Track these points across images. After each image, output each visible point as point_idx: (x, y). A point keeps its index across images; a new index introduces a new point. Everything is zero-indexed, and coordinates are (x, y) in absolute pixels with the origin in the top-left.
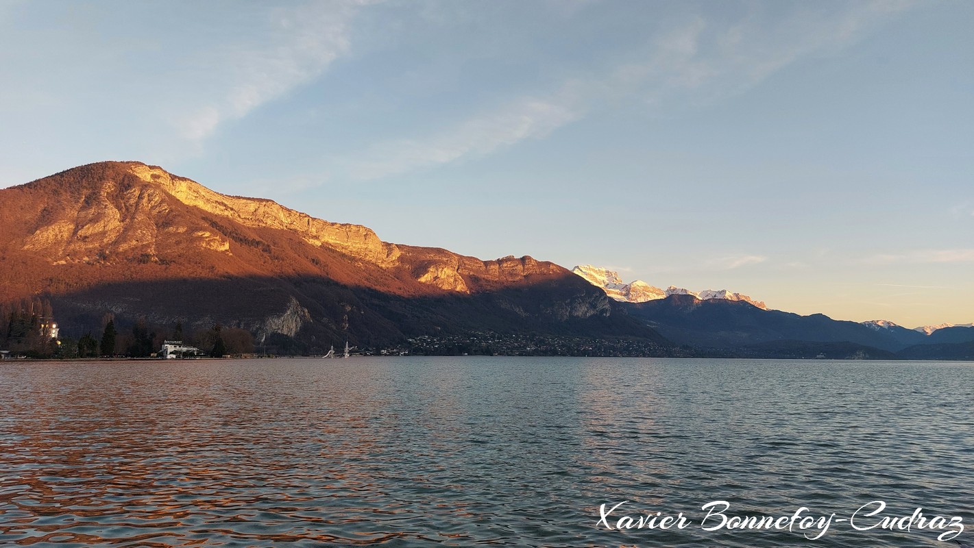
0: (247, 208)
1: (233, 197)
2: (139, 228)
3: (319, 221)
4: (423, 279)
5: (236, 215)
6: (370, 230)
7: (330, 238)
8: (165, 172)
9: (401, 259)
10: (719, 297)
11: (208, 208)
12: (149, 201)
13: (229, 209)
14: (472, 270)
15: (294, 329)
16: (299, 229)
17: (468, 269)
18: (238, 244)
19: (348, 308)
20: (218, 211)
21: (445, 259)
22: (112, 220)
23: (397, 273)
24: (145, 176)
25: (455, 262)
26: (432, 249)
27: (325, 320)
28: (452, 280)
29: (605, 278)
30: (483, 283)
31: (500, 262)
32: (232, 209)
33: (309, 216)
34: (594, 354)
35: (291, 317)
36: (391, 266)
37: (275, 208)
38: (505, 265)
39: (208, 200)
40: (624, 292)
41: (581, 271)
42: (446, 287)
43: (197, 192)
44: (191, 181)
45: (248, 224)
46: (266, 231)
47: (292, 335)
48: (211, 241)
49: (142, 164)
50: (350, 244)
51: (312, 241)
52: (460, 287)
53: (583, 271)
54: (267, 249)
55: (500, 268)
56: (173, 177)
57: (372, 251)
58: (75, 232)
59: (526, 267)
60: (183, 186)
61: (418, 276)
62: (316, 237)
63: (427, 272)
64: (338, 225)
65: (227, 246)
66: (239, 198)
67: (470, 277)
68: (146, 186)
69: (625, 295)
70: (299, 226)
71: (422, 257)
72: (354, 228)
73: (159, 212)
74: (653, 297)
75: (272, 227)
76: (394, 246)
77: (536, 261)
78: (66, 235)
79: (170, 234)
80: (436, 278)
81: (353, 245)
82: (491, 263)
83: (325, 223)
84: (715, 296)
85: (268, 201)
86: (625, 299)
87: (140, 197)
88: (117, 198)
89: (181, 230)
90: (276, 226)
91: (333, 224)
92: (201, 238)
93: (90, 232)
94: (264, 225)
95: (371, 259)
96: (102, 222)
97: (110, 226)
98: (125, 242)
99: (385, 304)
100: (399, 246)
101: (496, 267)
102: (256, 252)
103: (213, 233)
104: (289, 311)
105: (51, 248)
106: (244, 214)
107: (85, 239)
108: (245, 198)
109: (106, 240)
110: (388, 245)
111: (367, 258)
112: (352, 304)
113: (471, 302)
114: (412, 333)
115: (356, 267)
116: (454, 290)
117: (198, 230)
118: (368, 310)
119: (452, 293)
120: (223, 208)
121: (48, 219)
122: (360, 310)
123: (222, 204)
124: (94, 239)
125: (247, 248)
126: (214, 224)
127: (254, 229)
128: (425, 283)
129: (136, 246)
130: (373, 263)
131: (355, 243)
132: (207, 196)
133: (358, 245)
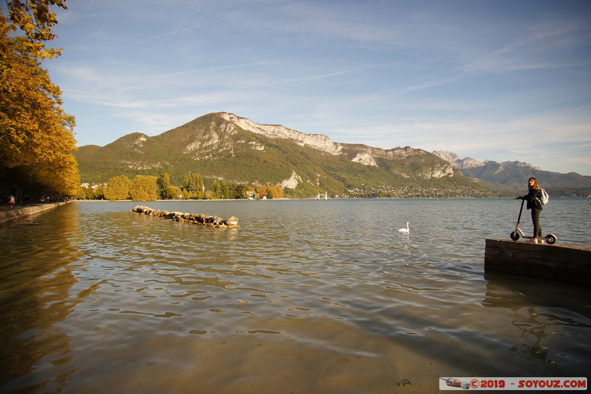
0: (270, 130)
1: (264, 125)
2: (227, 142)
3: (303, 134)
4: (354, 160)
5: (266, 133)
6: (327, 137)
7: (309, 142)
8: (235, 115)
9: (343, 150)
11: (254, 131)
12: (230, 129)
14: (379, 155)
15: (295, 186)
16: (294, 138)
17: (377, 154)
18: (267, 147)
19: (319, 175)
21: (365, 150)
22: (216, 139)
23: (341, 158)
24: (227, 118)
25: (370, 152)
26: (358, 144)
27: (308, 181)
28: (368, 160)
30: (385, 161)
31: (393, 150)
32: (264, 131)
33: (298, 132)
35: (293, 180)
36: (338, 154)
37: (282, 128)
38: (396, 151)
39: (253, 127)
41: (437, 153)
42: (366, 164)
43: (248, 124)
44: (246, 119)
45: (271, 137)
46: (278, 140)
47: (294, 189)
48: (256, 146)
49: (225, 113)
50: (317, 144)
51: (299, 144)
52: (373, 164)
54: (280, 149)
56: (239, 118)
57: (329, 147)
58: (202, 144)
59: (408, 152)
60: (242, 121)
61: (352, 159)
62: (302, 142)
63: (356, 156)
65: (263, 148)
66: (266, 125)
67: (378, 158)
68: (227, 123)
70: (294, 136)
71: (353, 149)
72: (319, 136)
73: (234, 134)
76: (338, 144)
77: (412, 148)
78: (198, 147)
79: (239, 144)
80: (360, 159)
82: (389, 151)
83: (306, 134)
85: (279, 125)
87: (226, 128)
88: (217, 129)
89: (243, 142)
90: (283, 137)
91: (309, 135)
92: (252, 145)
93: (207, 145)
94: (278, 137)
95: (328, 151)
96: (212, 140)
97: (215, 142)
98: (221, 148)
99: (336, 173)
100: (341, 144)
101: (392, 153)
102: (276, 150)
103: (257, 143)
104: (292, 178)
105: (193, 153)
106: (269, 132)
107: (206, 148)
108: (269, 125)
109: (213, 148)
110: (335, 144)
111: (326, 151)
112: (320, 173)
113: (379, 171)
114: (349, 187)
115: (321, 156)
116: (370, 165)
117: (250, 141)
118: (328, 176)
119: (369, 167)
120: (260, 130)
121: (191, 140)
122: (324, 176)
123: (259, 128)
124: (209, 148)
125: (271, 148)
126: (257, 138)
127: (274, 139)
128: (355, 162)
129: (226, 150)
130: (329, 153)
131: (320, 143)
132: (253, 125)
133: (321, 145)
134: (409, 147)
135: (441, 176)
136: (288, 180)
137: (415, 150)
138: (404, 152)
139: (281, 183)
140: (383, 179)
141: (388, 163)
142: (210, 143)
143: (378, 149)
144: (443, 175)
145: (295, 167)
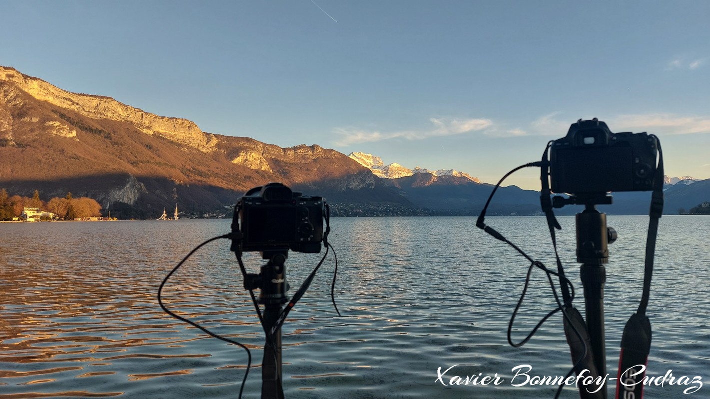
0: (90, 104)
1: (78, 94)
3: (151, 115)
5: (81, 109)
6: (192, 123)
7: (161, 128)
8: (18, 72)
9: (218, 145)
10: (449, 174)
11: (57, 103)
14: (274, 154)
15: (133, 199)
16: (134, 121)
17: (271, 154)
18: (84, 132)
19: (177, 183)
20: (66, 105)
21: (252, 146)
23: (215, 156)
24: (1, 75)
25: (260, 148)
26: (242, 138)
27: (158, 192)
28: (258, 162)
29: (371, 162)
30: (283, 164)
31: (295, 149)
32: (77, 104)
33: (142, 111)
34: (363, 215)
35: (130, 190)
36: (210, 151)
37: (114, 104)
38: (299, 151)
39: (57, 97)
40: (384, 171)
41: (355, 156)
42: (253, 167)
43: (47, 90)
44: (41, 80)
45: (92, 116)
46: (106, 122)
47: (132, 203)
48: (61, 129)
50: (176, 133)
51: (145, 131)
52: (265, 167)
53: (357, 156)
54: (108, 136)
55: (295, 153)
56: (26, 77)
57: (195, 138)
59: (315, 153)
60: (35, 84)
61: (232, 159)
62: (149, 128)
63: (239, 156)
64: (167, 119)
65: (74, 134)
66: (83, 95)
67: (272, 160)
68: (2, 83)
69: (384, 174)
70: (135, 118)
71: (235, 144)
72: (180, 121)
73: (15, 105)
74: (404, 174)
75: (112, 119)
76: (212, 135)
77: (322, 148)
79: (25, 123)
80: (246, 160)
81: (180, 134)
82: (288, 149)
83: (156, 117)
84: (446, 174)
85: (107, 98)
86: (385, 176)
89: (35, 120)
90: (115, 118)
91: (162, 118)
92: (52, 127)
94: (105, 117)
95: (194, 145)
100: (216, 136)
101: (293, 152)
102: (99, 139)
103: (62, 123)
104: (128, 186)
106: (88, 108)
108: (88, 95)
110: (207, 135)
111: (191, 145)
112: (179, 180)
114: (227, 201)
115: (182, 151)
116: (260, 169)
117: (49, 121)
119: (258, 172)
120: (69, 103)
123: (69, 100)
125: (91, 135)
126: (63, 116)
127: (97, 120)
128: (237, 164)
130: (196, 149)
131: (180, 132)
132: (56, 93)
133: (183, 134)
134: (317, 146)
135: (359, 187)
136: (120, 189)
137: (325, 151)
138: (310, 153)
139: (107, 193)
141: (287, 168)
143: (273, 146)
144: (362, 186)
145: (135, 169)
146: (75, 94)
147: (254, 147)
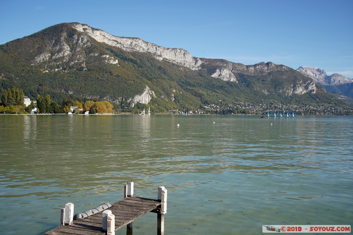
2: (78, 55)
3: (161, 48)
4: (213, 76)
5: (122, 46)
6: (186, 51)
7: (167, 56)
8: (89, 27)
9: (202, 66)
11: (110, 43)
12: (82, 41)
13: (119, 44)
15: (148, 101)
16: (152, 52)
17: (238, 70)
18: (122, 61)
19: (174, 91)
20: (114, 44)
21: (225, 65)
22: (67, 51)
23: (199, 73)
24: (80, 29)
25: (231, 67)
26: (219, 60)
27: (163, 97)
28: (228, 76)
30: (246, 77)
31: (255, 66)
32: (120, 43)
33: (156, 45)
35: (146, 96)
36: (197, 69)
37: (140, 41)
38: (258, 67)
39: (109, 40)
42: (225, 80)
43: (104, 36)
44: (101, 30)
45: (128, 50)
46: (135, 54)
47: (147, 104)
48: (109, 59)
49: (78, 23)
50: (176, 59)
51: (158, 58)
52: (233, 79)
54: (136, 63)
55: (255, 69)
56: (94, 29)
57: (188, 62)
58: (51, 57)
59: (269, 68)
60: (98, 33)
61: (211, 74)
62: (160, 56)
63: (215, 72)
65: (117, 62)
66: (123, 37)
67: (239, 74)
68: (80, 34)
70: (152, 50)
71: (213, 64)
72: (178, 51)
73: (87, 46)
76: (198, 59)
77: (274, 64)
78: (47, 58)
79: (91, 57)
80: (220, 75)
82: (250, 66)
83: (164, 48)
85: (137, 38)
87: (78, 40)
88: (68, 41)
89: (96, 55)
90: (141, 51)
91: (168, 49)
92: (105, 58)
93: (57, 57)
94: (135, 51)
95: (187, 66)
96: (62, 52)
97: (66, 54)
98: (73, 61)
99: (193, 88)
100: (201, 59)
101: (253, 68)
102: (131, 65)
103: (111, 56)
104: (145, 93)
105: (41, 65)
106: (126, 44)
107: (56, 60)
108: (126, 38)
109: (64, 61)
110: (195, 59)
111: (185, 66)
112: (176, 89)
113: (238, 87)
114: (206, 103)
115: (179, 70)
116: (229, 81)
117: (104, 55)
118: (184, 91)
119: (228, 83)
120: (116, 43)
121: (40, 51)
122: (179, 91)
123: (116, 41)
124: (59, 60)
125: (126, 62)
126: (112, 51)
127: (131, 53)
128: (214, 78)
129: (77, 63)
130: (188, 68)
131: (179, 58)
132: (109, 38)
133: (180, 59)
134: (271, 63)
135: (303, 93)
136: (140, 95)
137: (277, 66)
138: (266, 68)
139: (133, 98)
140: (242, 95)
141: (249, 79)
142: (61, 55)
143: (239, 64)
144: (305, 92)
145: (150, 82)
146: (119, 37)
147: (226, 66)
